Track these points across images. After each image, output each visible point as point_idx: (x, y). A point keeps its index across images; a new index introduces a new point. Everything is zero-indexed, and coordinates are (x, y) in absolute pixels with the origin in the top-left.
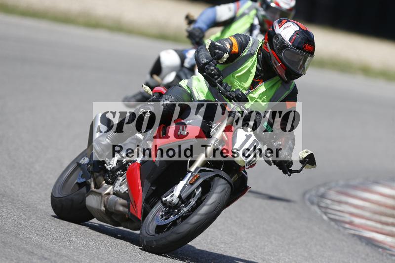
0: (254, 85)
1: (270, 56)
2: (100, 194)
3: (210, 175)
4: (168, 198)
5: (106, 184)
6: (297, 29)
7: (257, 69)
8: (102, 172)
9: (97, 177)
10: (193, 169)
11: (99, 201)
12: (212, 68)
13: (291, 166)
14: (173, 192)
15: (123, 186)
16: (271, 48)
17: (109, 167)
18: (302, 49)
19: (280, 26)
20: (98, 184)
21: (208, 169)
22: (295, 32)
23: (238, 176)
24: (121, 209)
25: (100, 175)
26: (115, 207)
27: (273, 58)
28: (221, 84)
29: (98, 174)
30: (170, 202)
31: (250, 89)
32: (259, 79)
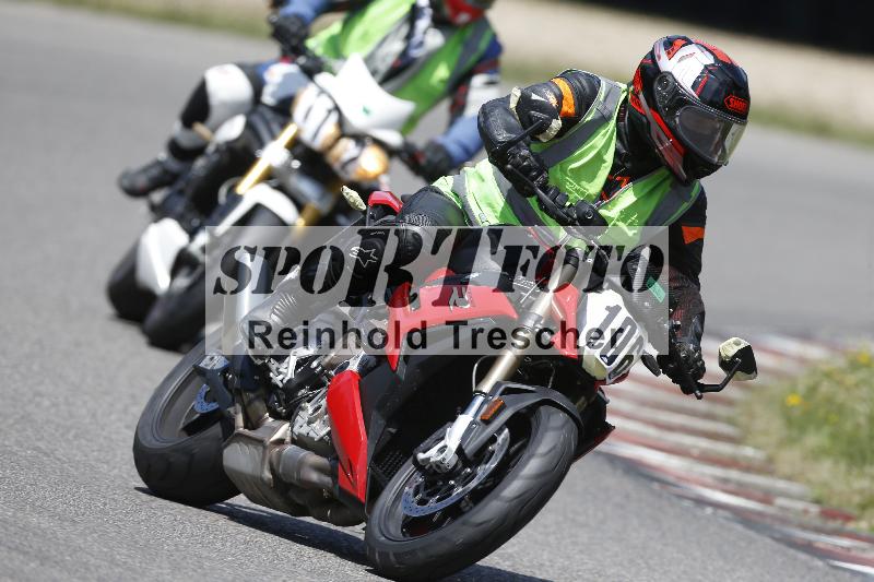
0: (610, 189)
1: (649, 123)
2: (260, 442)
3: (530, 400)
4: (433, 454)
5: (271, 420)
6: (710, 60)
7: (617, 153)
8: (261, 391)
9: (250, 402)
10: (487, 387)
11: (258, 459)
12: (525, 152)
13: (701, 377)
14: (443, 438)
15: (316, 425)
16: (649, 106)
17: (277, 379)
18: (722, 107)
19: (670, 55)
20: (253, 419)
21: (525, 387)
22: (706, 67)
23: (588, 399)
24: (314, 477)
25: (257, 397)
26: (298, 472)
27: (655, 128)
28: (545, 188)
29: (252, 395)
30: (439, 464)
31: (601, 198)
32: (622, 175)
